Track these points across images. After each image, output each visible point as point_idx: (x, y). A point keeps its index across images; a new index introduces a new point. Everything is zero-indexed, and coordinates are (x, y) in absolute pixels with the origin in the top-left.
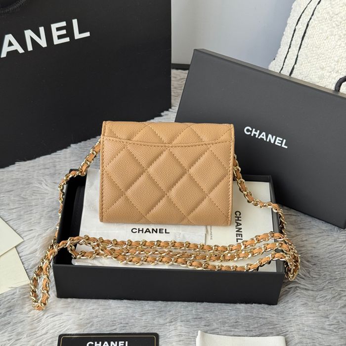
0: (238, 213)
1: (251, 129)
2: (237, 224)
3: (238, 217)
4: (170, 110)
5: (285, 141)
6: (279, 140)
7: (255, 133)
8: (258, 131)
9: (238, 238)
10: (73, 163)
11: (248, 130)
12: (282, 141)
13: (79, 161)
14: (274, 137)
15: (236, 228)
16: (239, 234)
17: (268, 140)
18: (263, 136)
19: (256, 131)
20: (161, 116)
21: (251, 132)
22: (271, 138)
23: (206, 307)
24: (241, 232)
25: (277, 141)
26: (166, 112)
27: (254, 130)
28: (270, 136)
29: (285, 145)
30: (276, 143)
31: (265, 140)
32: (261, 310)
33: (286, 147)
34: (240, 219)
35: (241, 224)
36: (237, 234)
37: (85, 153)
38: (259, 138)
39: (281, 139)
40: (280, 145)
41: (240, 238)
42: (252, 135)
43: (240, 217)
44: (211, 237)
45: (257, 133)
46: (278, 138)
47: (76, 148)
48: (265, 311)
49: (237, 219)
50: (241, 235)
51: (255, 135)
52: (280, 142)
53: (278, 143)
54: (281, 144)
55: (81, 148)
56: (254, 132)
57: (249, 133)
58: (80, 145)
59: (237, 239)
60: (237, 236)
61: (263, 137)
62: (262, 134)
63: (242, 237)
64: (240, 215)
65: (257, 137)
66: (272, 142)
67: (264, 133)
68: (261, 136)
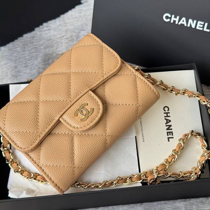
0: (166, 109)
1: (169, 16)
2: (167, 121)
3: (167, 113)
6: (200, 24)
7: (175, 19)
8: (178, 17)
9: (170, 136)
10: (4, 67)
11: (167, 17)
12: (204, 25)
13: (9, 64)
14: (195, 21)
15: (166, 126)
16: (170, 132)
17: (189, 26)
18: (183, 21)
19: (175, 17)
21: (171, 18)
22: (192, 23)
23: (147, 207)
24: (171, 129)
25: (198, 25)
27: (173, 16)
28: (190, 21)
30: (198, 28)
31: (185, 25)
32: (200, 205)
33: (208, 31)
34: (169, 115)
35: (170, 121)
36: (168, 133)
37: (15, 54)
38: (179, 24)
39: (203, 23)
40: (202, 29)
41: (171, 136)
42: (172, 22)
43: (169, 113)
44: (143, 139)
45: (177, 20)
46: (199, 22)
47: (5, 50)
48: (204, 206)
49: (166, 115)
50: (172, 132)
51: (174, 21)
52: (202, 26)
53: (199, 27)
54: (203, 27)
55: (9, 50)
56: (173, 19)
57: (168, 20)
58: (9, 47)
59: (169, 138)
60: (168, 135)
61: (183, 23)
62: (182, 20)
63: (172, 135)
64: (168, 110)
65: (177, 23)
66: (193, 26)
67: (184, 19)
68: (181, 22)
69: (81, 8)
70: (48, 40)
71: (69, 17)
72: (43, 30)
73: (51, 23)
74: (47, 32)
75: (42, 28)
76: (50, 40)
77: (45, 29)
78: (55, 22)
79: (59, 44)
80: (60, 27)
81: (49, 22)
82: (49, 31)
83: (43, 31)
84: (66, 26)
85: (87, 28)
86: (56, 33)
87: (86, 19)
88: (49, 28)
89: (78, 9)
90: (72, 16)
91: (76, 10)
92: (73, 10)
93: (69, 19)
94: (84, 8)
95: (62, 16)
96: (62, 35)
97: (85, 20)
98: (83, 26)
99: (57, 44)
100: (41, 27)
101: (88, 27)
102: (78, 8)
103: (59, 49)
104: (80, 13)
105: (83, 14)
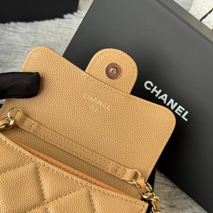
4: (75, 13)
5: (187, 112)
6: (181, 109)
7: (156, 91)
11: (149, 85)
12: (184, 112)
14: (176, 104)
17: (168, 105)
18: (164, 97)
20: (62, 17)
22: (172, 104)
25: (178, 109)
26: (69, 15)
27: (156, 87)
28: (172, 101)
29: (186, 117)
30: (176, 111)
31: (165, 102)
33: (186, 120)
38: (159, 98)
39: (184, 109)
40: (180, 115)
42: (152, 92)
45: (158, 93)
46: (180, 107)
51: (155, 93)
52: (181, 112)
53: (178, 111)
54: (182, 114)
57: (149, 89)
61: (163, 99)
62: (163, 96)
65: (157, 95)
67: (166, 95)
68: (161, 97)
69: (60, 23)
70: (8, 44)
71: (44, 28)
72: (9, 29)
73: (20, 25)
74: (11, 33)
75: (8, 27)
76: (11, 45)
77: (11, 29)
78: (25, 26)
79: (19, 55)
80: (29, 35)
81: (19, 23)
82: (14, 34)
83: (7, 30)
84: (36, 36)
85: (58, 49)
86: (21, 40)
87: (62, 38)
88: (15, 30)
89: (57, 23)
90: (47, 27)
91: (54, 23)
92: (52, 21)
93: (42, 29)
94: (64, 25)
95: (36, 23)
96: (27, 45)
97: (60, 39)
98: (55, 45)
99: (16, 53)
100: (7, 24)
101: (60, 49)
102: (57, 21)
103: (16, 61)
104: (59, 28)
105: (60, 30)
